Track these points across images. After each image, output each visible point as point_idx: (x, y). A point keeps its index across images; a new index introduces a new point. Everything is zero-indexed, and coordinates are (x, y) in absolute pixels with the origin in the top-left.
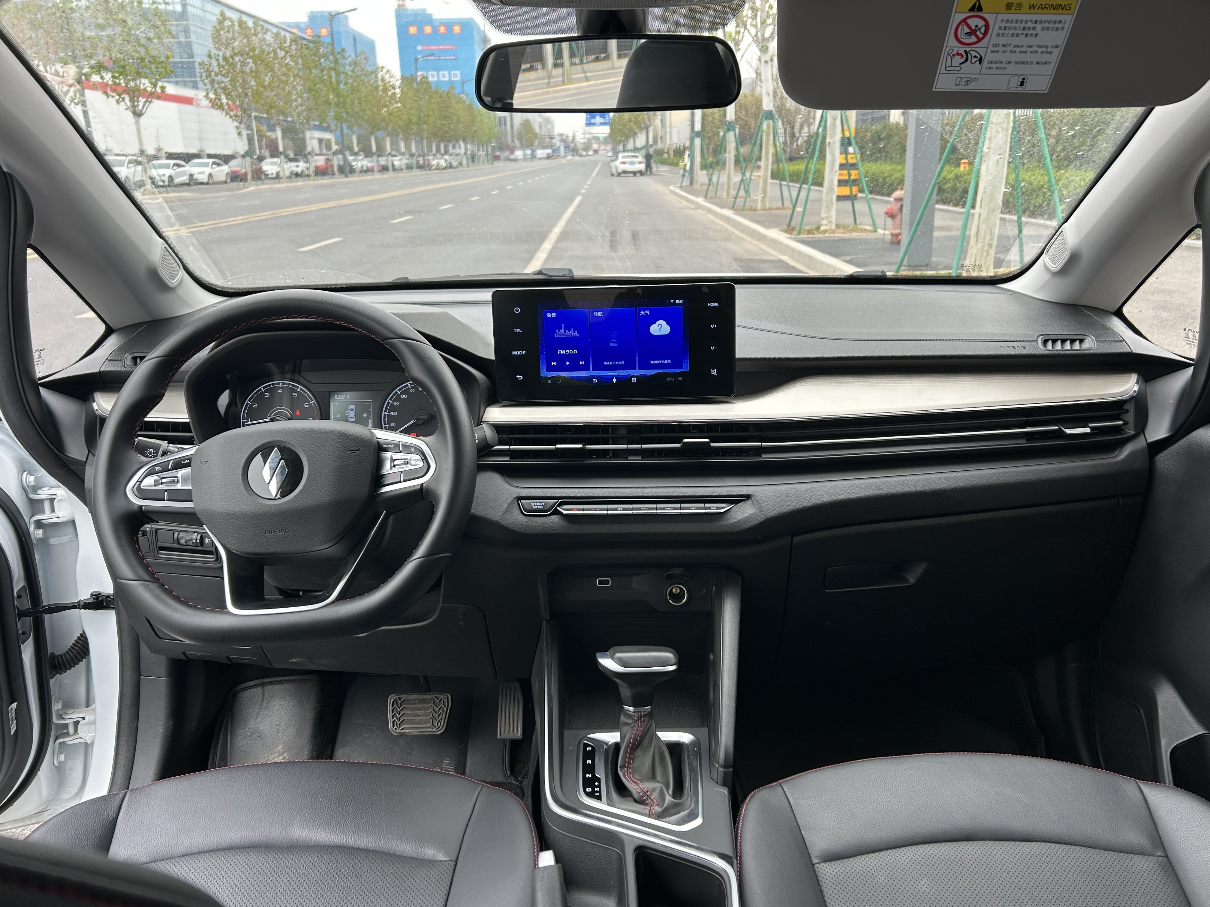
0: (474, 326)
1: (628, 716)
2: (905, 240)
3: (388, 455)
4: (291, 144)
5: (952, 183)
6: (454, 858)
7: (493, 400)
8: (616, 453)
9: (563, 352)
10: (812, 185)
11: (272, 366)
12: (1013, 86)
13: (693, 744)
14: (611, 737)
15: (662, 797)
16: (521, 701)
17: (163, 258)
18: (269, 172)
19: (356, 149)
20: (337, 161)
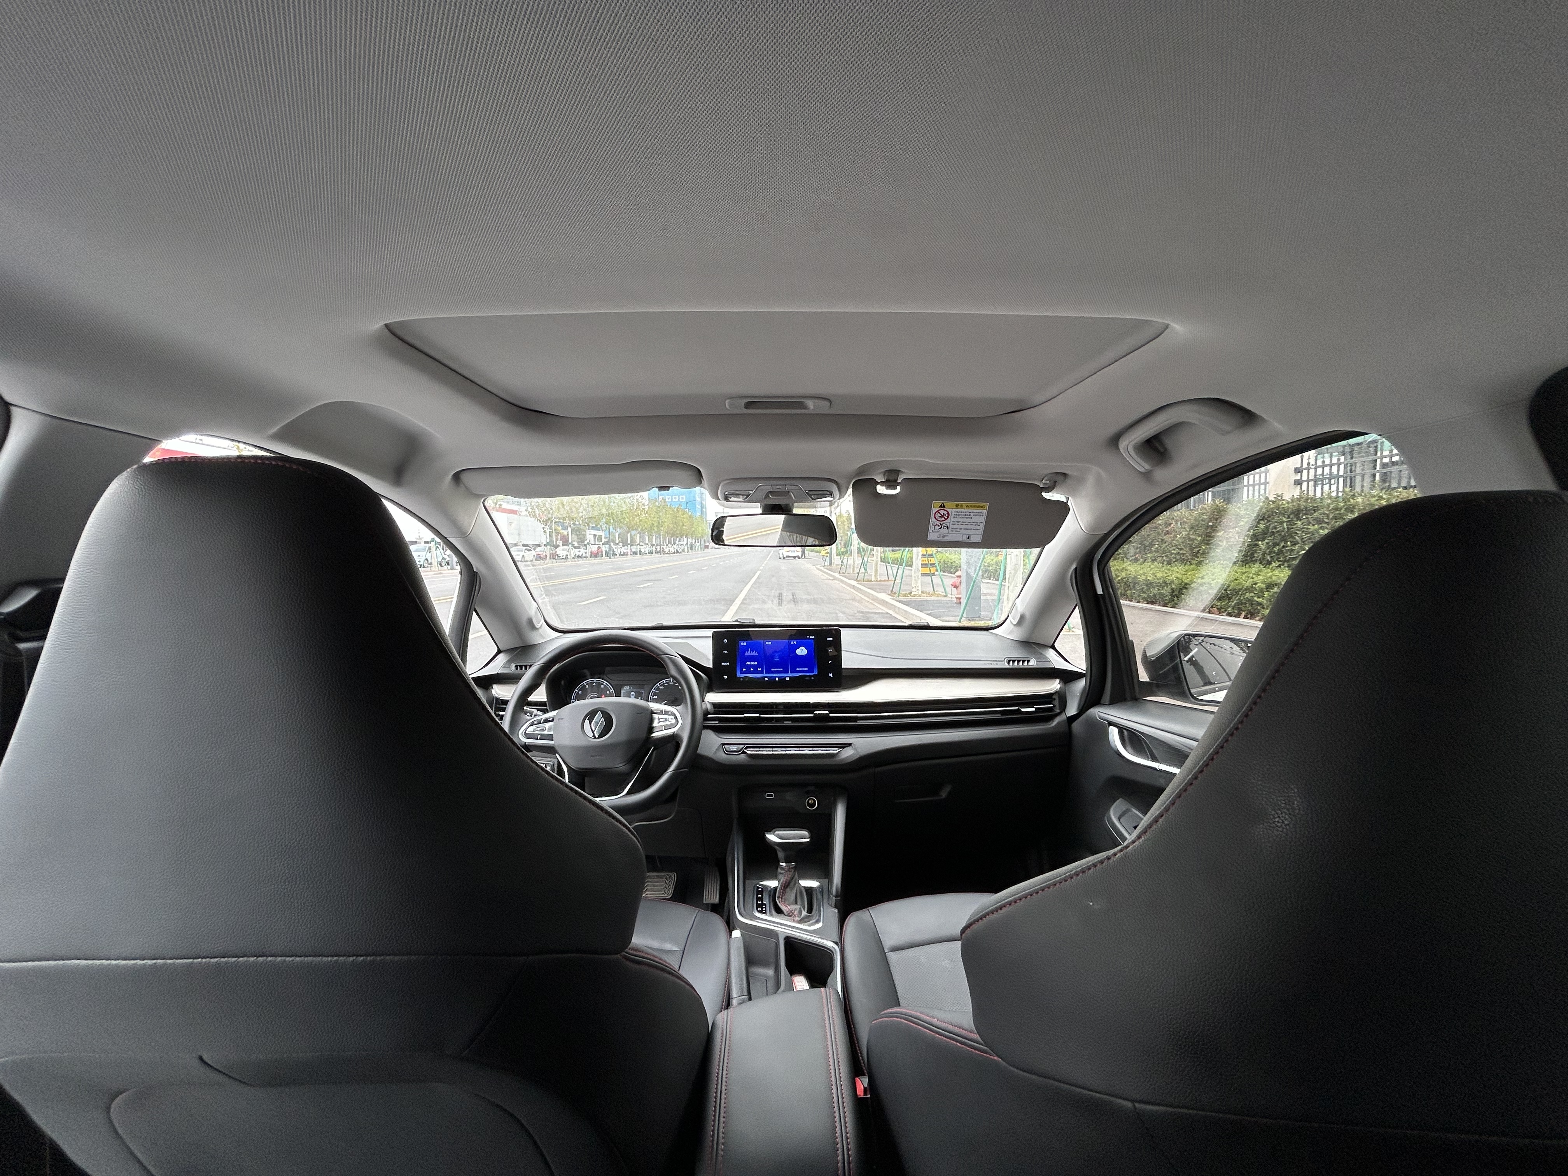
0: (701, 650)
1: (782, 868)
2: (964, 601)
3: (655, 716)
4: (576, 538)
5: (994, 566)
6: (682, 948)
7: (710, 688)
8: (778, 719)
9: (749, 663)
10: (906, 566)
11: (586, 672)
12: (965, 539)
13: (819, 887)
14: (773, 884)
15: (800, 912)
16: (718, 878)
17: (536, 613)
18: (561, 555)
19: (617, 542)
20: (604, 548)
